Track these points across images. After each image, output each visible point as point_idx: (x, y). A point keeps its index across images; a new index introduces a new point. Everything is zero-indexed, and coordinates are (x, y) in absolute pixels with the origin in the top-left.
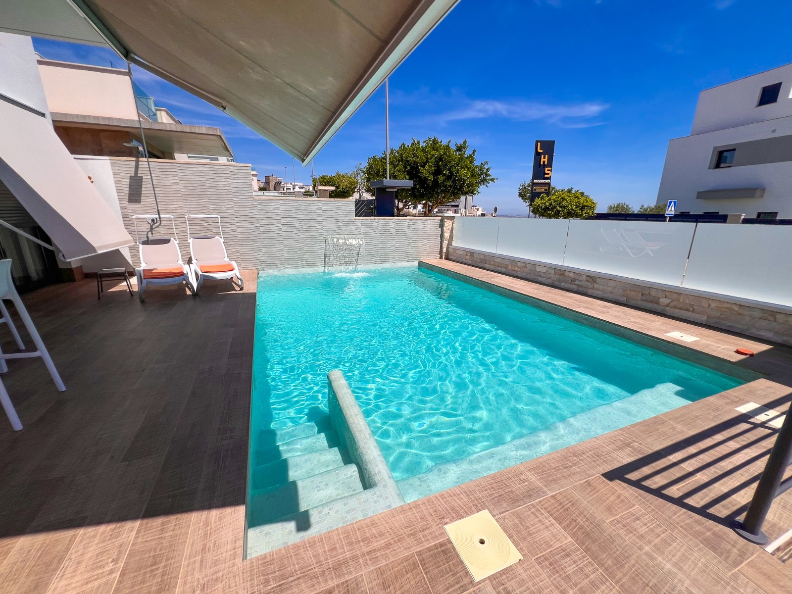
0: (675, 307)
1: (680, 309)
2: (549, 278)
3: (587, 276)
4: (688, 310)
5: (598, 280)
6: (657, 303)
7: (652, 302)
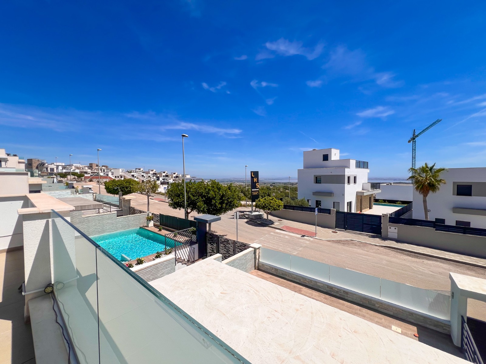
0: (381, 308)
1: (383, 309)
2: (325, 289)
3: (344, 291)
4: (386, 310)
5: (349, 294)
6: (375, 305)
7: (373, 305)
